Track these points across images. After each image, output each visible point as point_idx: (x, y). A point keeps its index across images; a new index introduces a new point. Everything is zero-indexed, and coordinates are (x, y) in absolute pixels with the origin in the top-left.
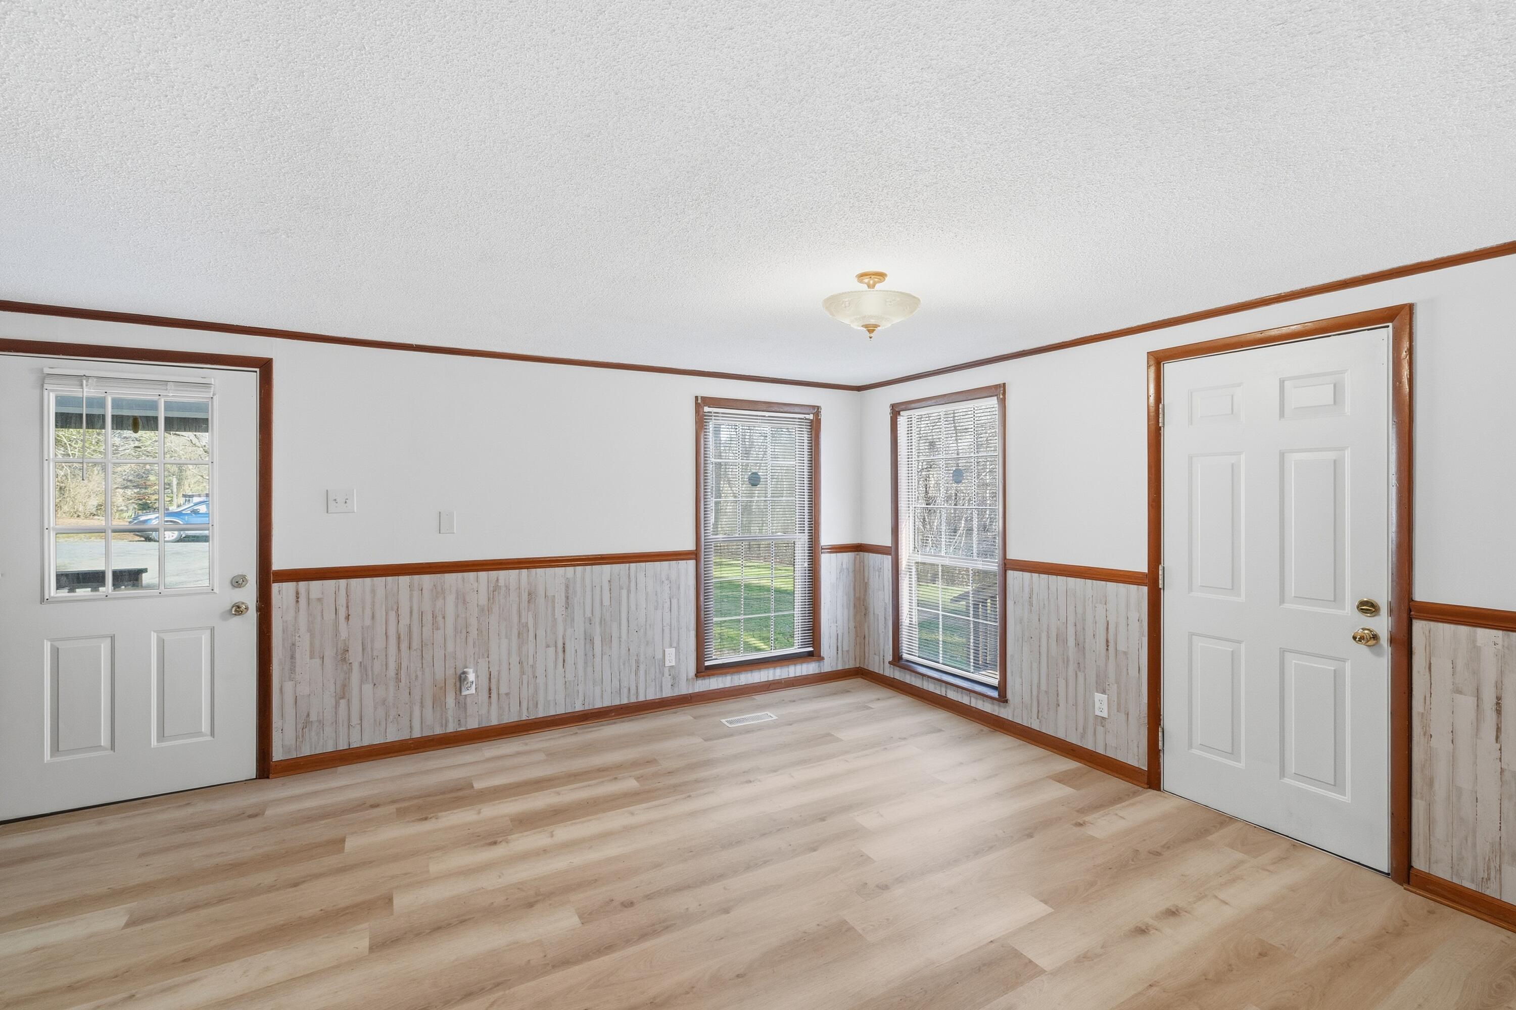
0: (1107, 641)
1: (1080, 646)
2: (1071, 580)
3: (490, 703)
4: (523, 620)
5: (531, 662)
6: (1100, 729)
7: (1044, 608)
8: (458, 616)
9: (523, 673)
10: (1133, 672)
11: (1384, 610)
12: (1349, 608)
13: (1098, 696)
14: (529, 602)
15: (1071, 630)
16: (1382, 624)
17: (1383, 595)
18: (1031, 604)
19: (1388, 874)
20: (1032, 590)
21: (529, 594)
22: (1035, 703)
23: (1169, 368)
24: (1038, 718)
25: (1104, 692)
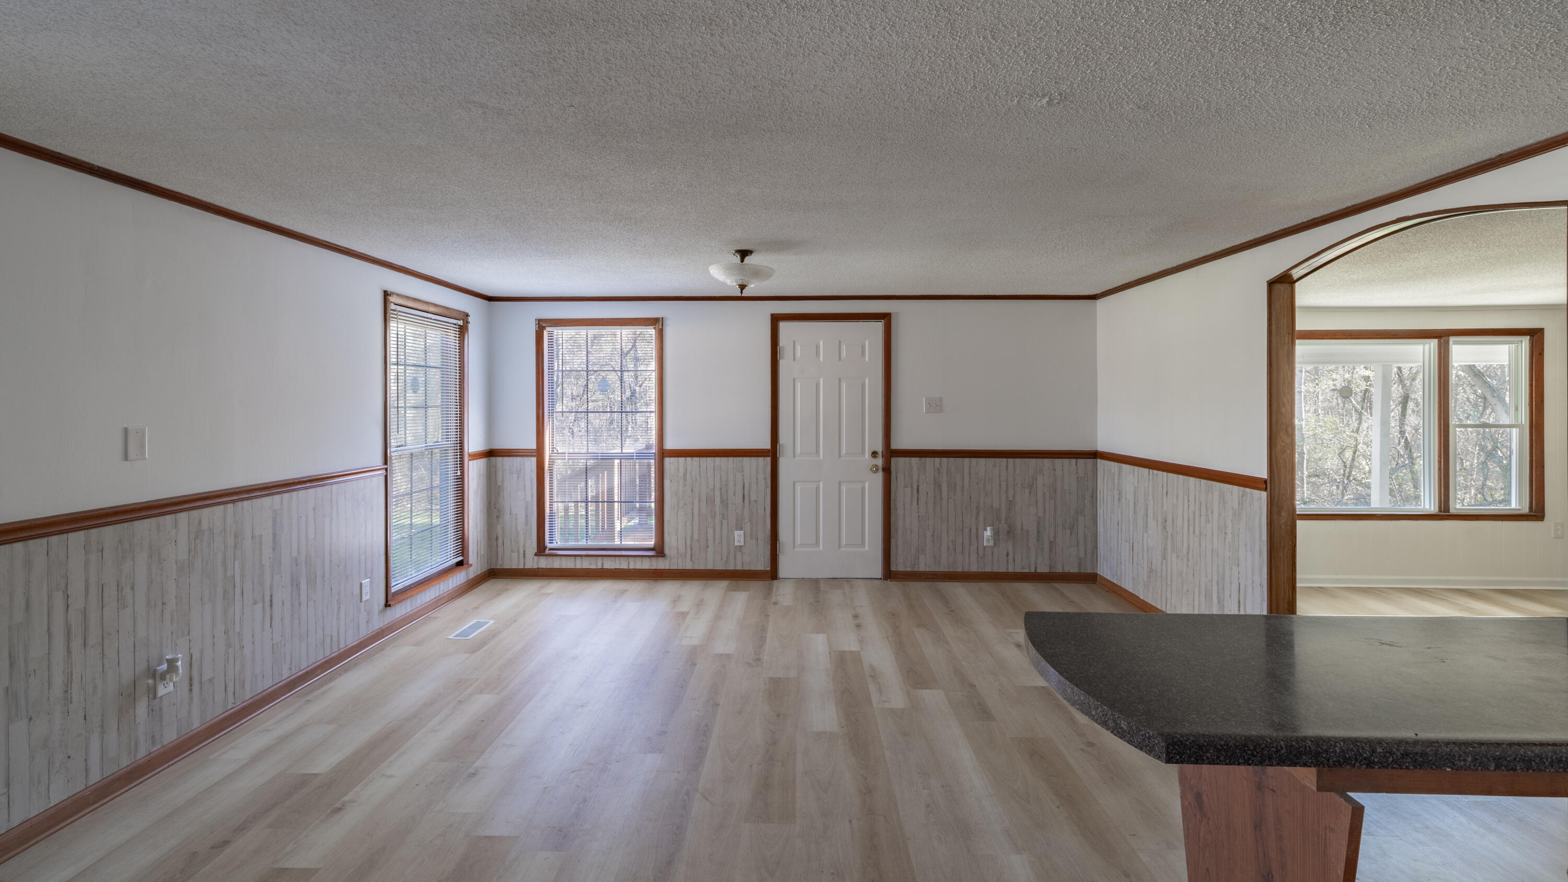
0: (744, 496)
1: (724, 503)
2: (718, 459)
3: (191, 699)
4: (229, 574)
5: (238, 629)
6: (739, 554)
7: (696, 481)
8: (151, 582)
9: (229, 645)
10: (761, 512)
11: (880, 455)
12: (867, 455)
13: (737, 533)
14: (235, 547)
15: (717, 493)
16: (879, 461)
17: (879, 448)
18: (685, 480)
19: (881, 579)
20: (686, 470)
21: (236, 536)
22: (689, 550)
23: (783, 326)
24: (691, 560)
25: (741, 529)
